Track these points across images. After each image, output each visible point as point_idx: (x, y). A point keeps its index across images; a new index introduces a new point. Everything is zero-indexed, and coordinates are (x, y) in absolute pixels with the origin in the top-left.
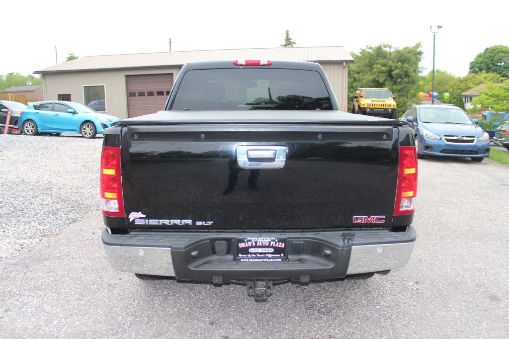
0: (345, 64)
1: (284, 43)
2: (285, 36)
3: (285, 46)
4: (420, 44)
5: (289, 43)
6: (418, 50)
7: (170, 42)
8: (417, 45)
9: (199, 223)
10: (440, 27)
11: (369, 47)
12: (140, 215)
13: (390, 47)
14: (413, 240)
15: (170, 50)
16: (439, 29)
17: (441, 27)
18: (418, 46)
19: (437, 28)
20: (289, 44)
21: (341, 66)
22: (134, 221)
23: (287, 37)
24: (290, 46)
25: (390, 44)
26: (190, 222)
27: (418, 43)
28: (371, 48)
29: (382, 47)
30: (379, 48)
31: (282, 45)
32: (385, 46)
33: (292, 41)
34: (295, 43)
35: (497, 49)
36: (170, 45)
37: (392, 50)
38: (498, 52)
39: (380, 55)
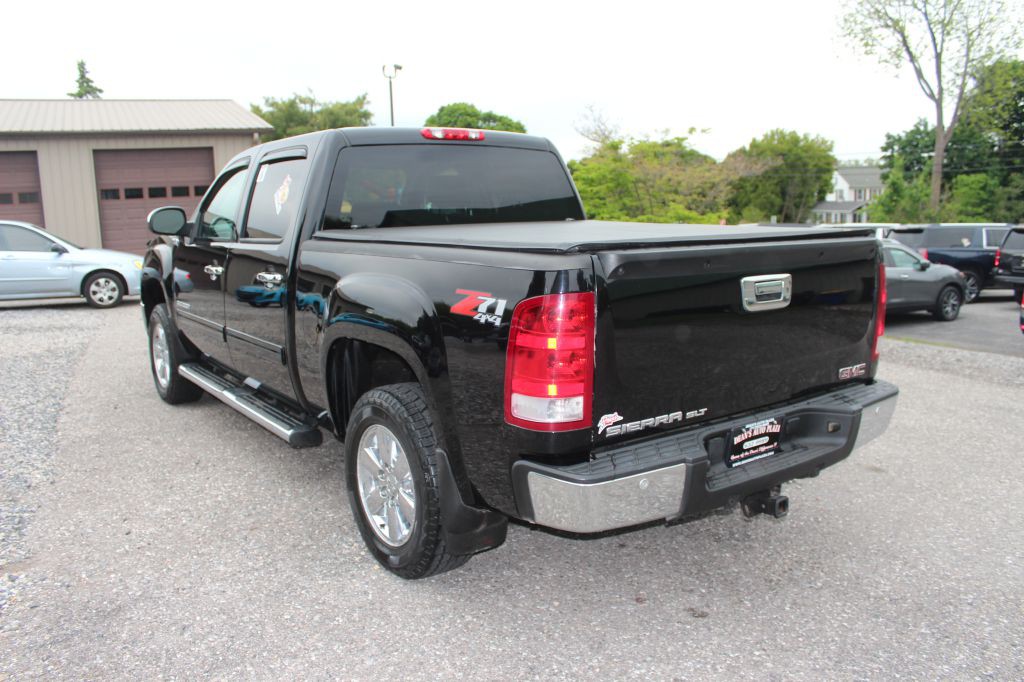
0: (256, 136)
1: (75, 89)
2: (77, 75)
3: (80, 95)
4: (364, 98)
5: (87, 88)
6: (363, 110)
8: (359, 99)
9: (690, 414)
10: (398, 68)
11: (270, 101)
12: (616, 417)
13: (312, 103)
14: (895, 394)
16: (398, 70)
17: (400, 68)
18: (361, 101)
19: (394, 68)
20: (89, 93)
21: (247, 141)
22: (604, 431)
23: (83, 76)
24: (90, 97)
25: (312, 98)
26: (678, 415)
27: (361, 95)
28: (274, 104)
29: (297, 101)
30: (292, 104)
31: (72, 95)
32: (303, 101)
33: (94, 85)
34: (101, 91)
35: (459, 109)
37: (316, 109)
38: (461, 114)
39: (296, 118)
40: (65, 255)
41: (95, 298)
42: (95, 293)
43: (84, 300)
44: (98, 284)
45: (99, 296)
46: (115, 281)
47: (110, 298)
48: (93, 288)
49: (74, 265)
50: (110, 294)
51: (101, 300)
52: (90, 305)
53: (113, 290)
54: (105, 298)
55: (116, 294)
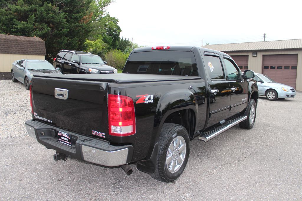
7: (265, 36)
12: (36, 114)
15: (264, 40)
26: (47, 120)
36: (265, 38)
40: (263, 83)
41: (268, 97)
42: (268, 95)
43: (265, 97)
44: (270, 93)
45: (270, 96)
46: (274, 93)
47: (272, 98)
48: (268, 94)
49: (264, 87)
50: (273, 96)
51: (270, 98)
52: (266, 99)
53: (274, 95)
54: (271, 97)
55: (274, 97)
